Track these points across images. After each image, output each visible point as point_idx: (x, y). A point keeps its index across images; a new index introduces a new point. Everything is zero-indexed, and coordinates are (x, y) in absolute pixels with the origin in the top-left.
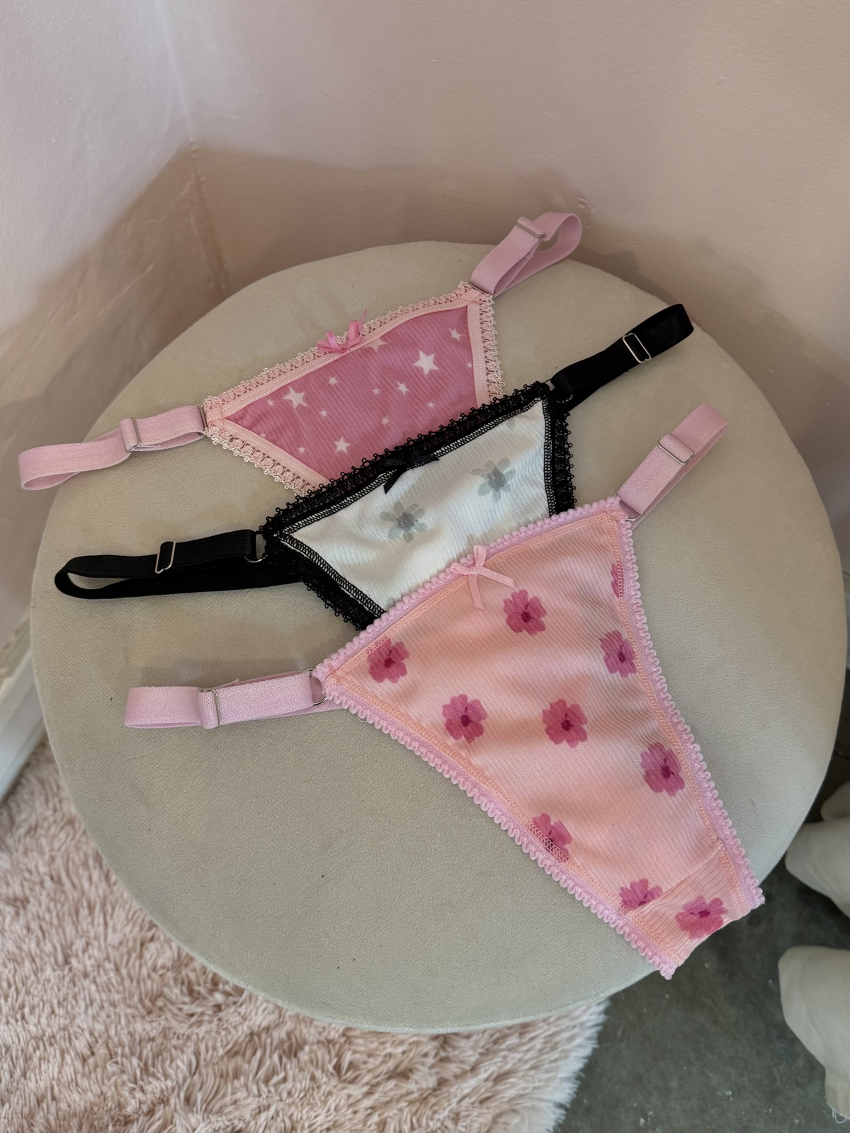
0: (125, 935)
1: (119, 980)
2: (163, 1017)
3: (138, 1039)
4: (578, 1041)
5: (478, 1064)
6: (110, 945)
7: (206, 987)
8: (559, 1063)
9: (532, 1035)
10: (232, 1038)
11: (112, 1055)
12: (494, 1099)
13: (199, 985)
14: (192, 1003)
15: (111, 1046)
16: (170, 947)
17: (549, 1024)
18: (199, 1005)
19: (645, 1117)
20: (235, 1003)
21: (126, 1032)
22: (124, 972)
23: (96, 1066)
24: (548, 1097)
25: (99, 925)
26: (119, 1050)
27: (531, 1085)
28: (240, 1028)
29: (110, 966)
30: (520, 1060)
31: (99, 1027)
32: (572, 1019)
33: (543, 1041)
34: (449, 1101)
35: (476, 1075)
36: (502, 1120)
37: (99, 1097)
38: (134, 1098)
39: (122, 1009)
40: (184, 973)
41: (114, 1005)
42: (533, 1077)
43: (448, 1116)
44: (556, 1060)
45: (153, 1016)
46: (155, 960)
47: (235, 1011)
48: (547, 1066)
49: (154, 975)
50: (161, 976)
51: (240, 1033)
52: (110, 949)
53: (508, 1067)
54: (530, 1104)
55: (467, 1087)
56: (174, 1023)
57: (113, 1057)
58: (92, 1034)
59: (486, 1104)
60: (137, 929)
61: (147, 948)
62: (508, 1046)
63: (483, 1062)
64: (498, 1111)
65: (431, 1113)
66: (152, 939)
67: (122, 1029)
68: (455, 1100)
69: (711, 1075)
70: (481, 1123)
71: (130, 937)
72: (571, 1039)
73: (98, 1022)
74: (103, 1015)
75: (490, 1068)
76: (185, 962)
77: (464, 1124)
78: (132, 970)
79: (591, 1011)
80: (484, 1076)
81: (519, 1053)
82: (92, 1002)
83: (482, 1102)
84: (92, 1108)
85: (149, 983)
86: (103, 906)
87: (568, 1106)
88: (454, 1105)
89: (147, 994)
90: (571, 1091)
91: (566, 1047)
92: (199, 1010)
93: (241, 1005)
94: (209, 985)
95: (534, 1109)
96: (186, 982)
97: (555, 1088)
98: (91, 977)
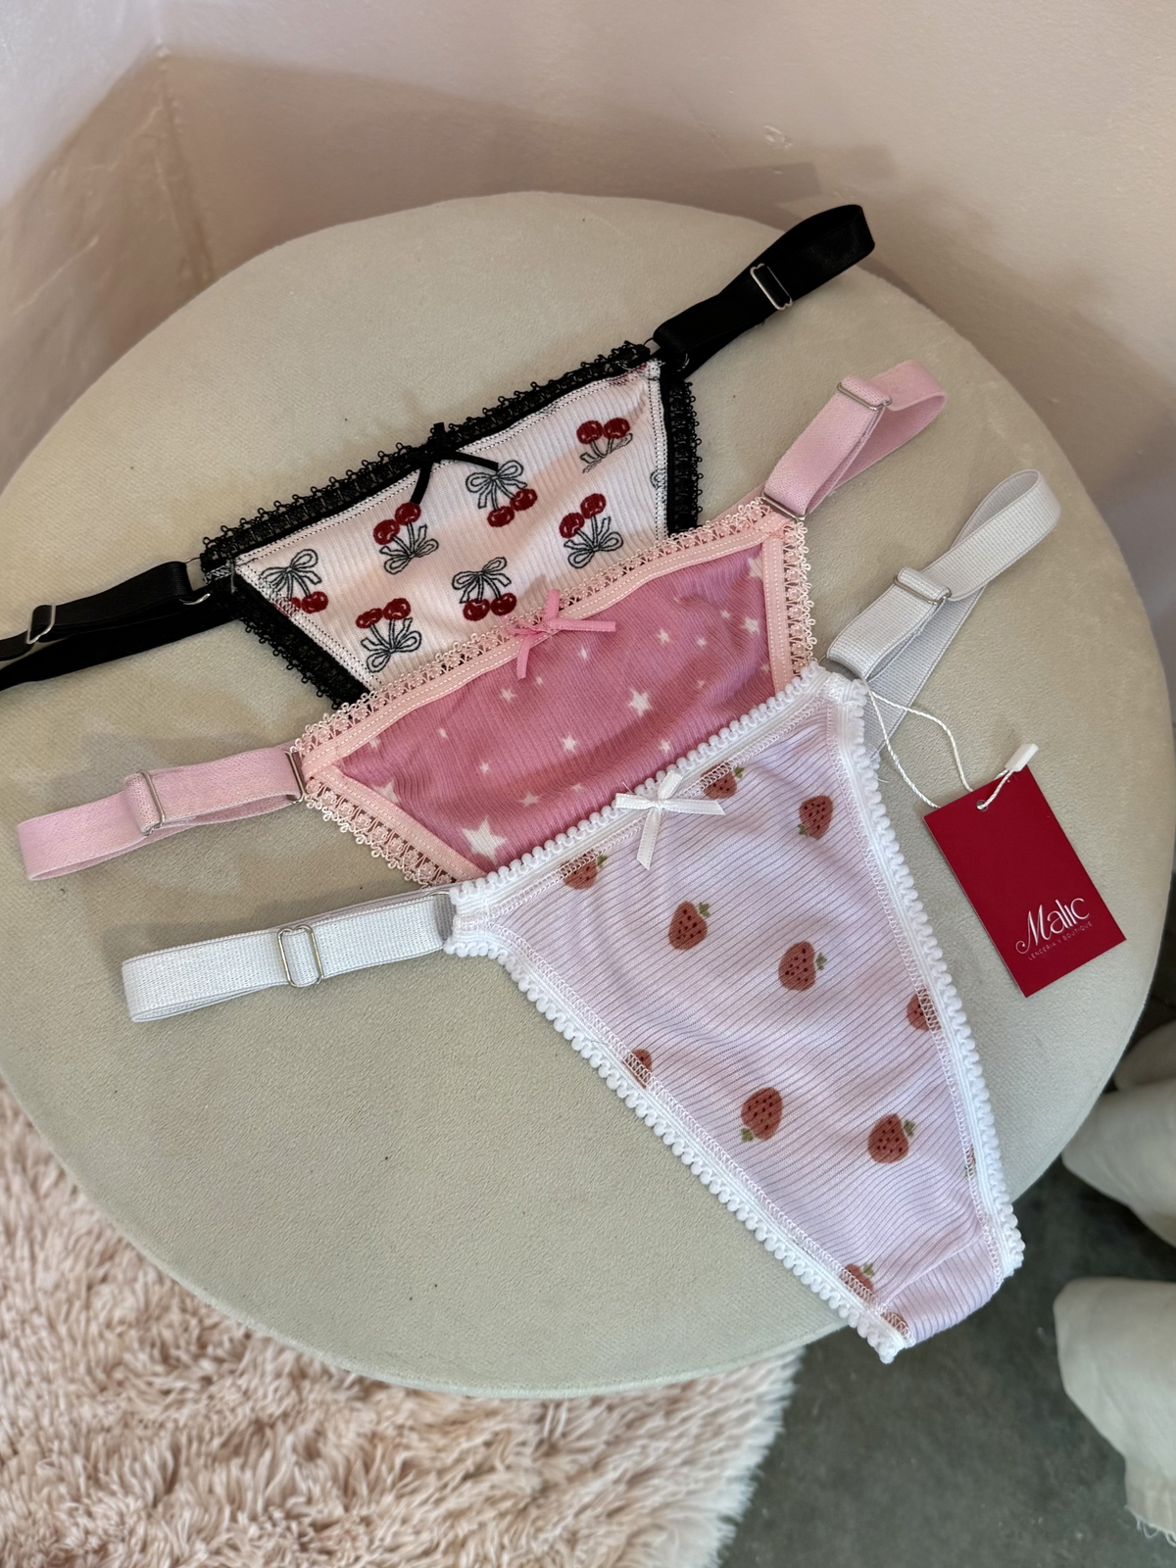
0: (63, 1274)
1: (55, 1342)
2: (124, 1395)
3: (84, 1430)
4: (753, 1422)
5: (604, 1459)
6: (40, 1289)
7: (188, 1351)
8: (726, 1455)
9: (685, 1414)
10: (229, 1425)
11: (44, 1453)
12: (627, 1511)
13: (178, 1347)
14: (168, 1373)
15: (43, 1440)
16: (134, 1292)
17: (710, 1397)
18: (179, 1377)
20: (232, 1372)
21: (66, 1419)
22: (63, 1330)
23: (21, 1472)
24: (710, 1505)
25: (22, 1259)
26: (56, 1446)
27: (684, 1489)
28: (240, 1411)
29: (39, 1321)
30: (667, 1451)
31: (25, 1414)
32: (746, 1390)
33: (701, 1422)
34: (560, 1513)
35: (601, 1475)
36: (642, 1539)
37: (26, 1519)
38: (77, 1525)
39: (61, 1385)
40: (154, 1331)
41: (47, 1379)
42: (687, 1476)
43: (561, 1536)
44: (720, 1451)
45: (109, 1395)
46: (111, 1310)
47: (233, 1384)
48: (707, 1460)
49: (109, 1335)
50: (120, 1335)
51: (240, 1417)
52: (40, 1295)
53: (650, 1462)
54: (680, 1515)
55: (588, 1494)
56: (140, 1405)
57: (47, 1454)
58: (13, 1423)
59: (617, 1519)
60: (81, 1264)
61: (98, 1293)
62: (649, 1430)
63: (611, 1455)
64: (635, 1528)
65: (532, 1531)
66: (104, 1279)
67: (61, 1415)
68: (571, 1513)
70: (610, 1547)
71: (71, 1277)
72: (743, 1419)
73: (24, 1405)
74: (31, 1394)
75: (621, 1464)
76: (157, 1312)
77: (585, 1548)
78: (75, 1326)
79: (772, 1377)
80: (612, 1475)
81: (666, 1440)
82: (13, 1376)
83: (611, 1514)
84: (15, 1535)
85: (101, 1346)
86: (29, 1230)
87: (739, 1519)
88: (569, 1520)
89: (98, 1363)
90: (743, 1498)
91: (736, 1431)
92: (179, 1384)
93: (242, 1374)
94: (193, 1348)
95: (687, 1523)
96: (158, 1344)
97: (720, 1493)
98: (12, 1337)
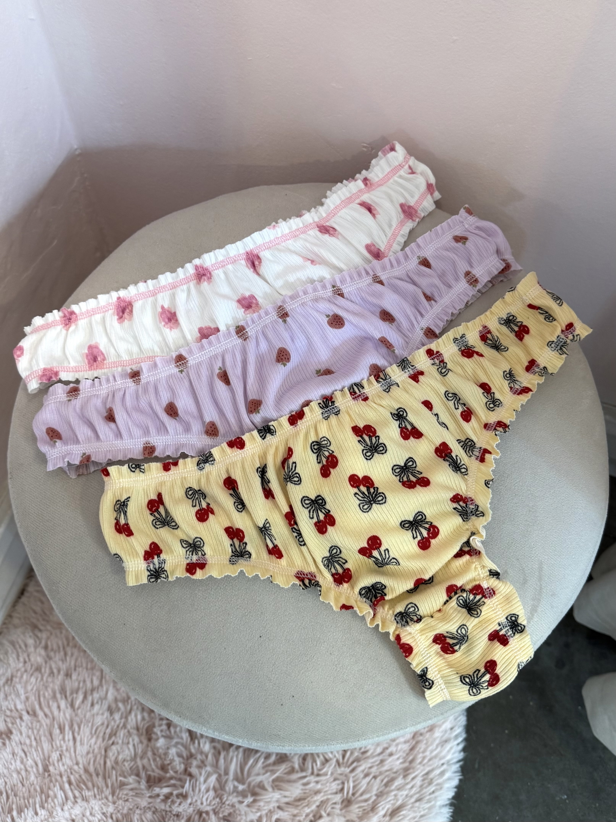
0: (91, 746)
4: (447, 775)
5: (376, 804)
6: (79, 755)
8: (436, 794)
9: (413, 775)
16: (128, 748)
17: (424, 765)
25: (69, 740)
27: (419, 815)
30: (407, 796)
32: (441, 759)
33: (422, 778)
35: (377, 814)
42: (419, 808)
44: (433, 792)
46: (117, 756)
48: (428, 797)
53: (399, 803)
60: (100, 740)
62: (396, 786)
63: (380, 802)
66: (113, 744)
69: (549, 785)
71: (95, 747)
72: (442, 774)
75: (385, 806)
79: (453, 751)
80: (382, 813)
81: (406, 790)
90: (448, 815)
91: (440, 781)
97: (437, 814)
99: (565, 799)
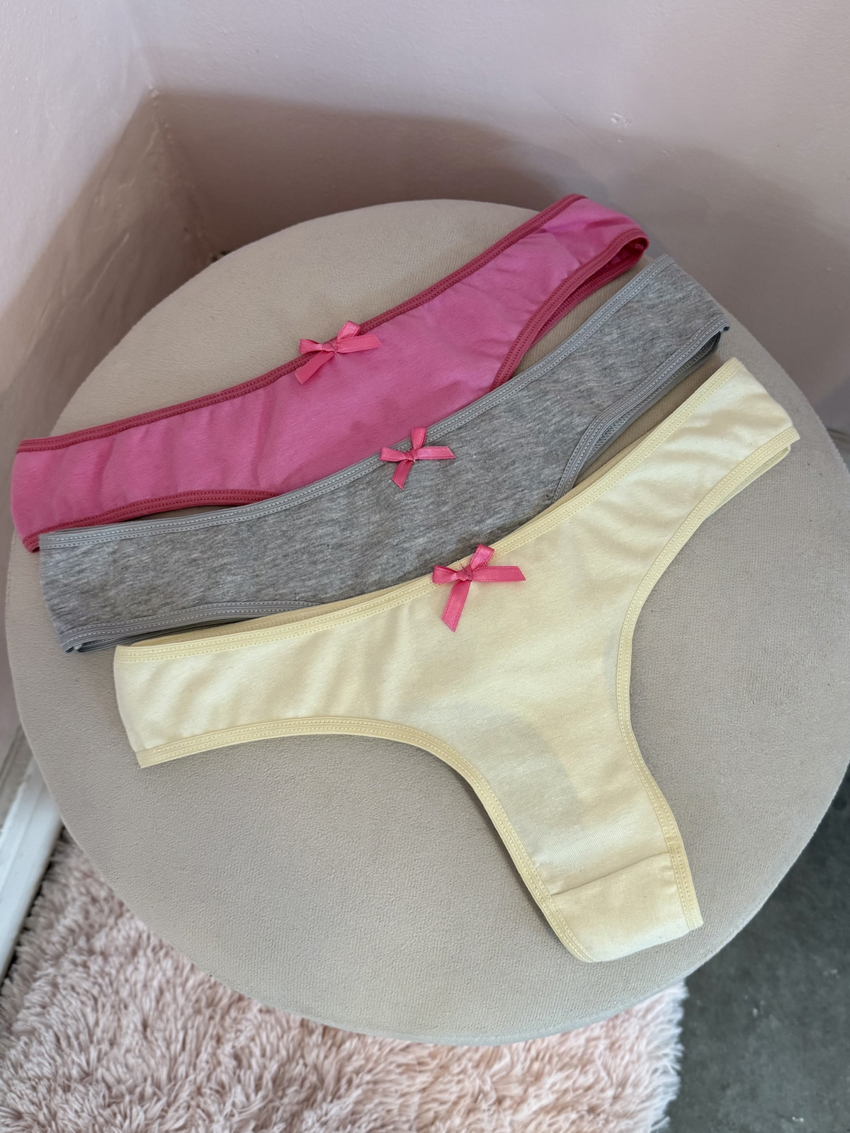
19: (758, 1007)
69: (816, 957)
99: (835, 975)
